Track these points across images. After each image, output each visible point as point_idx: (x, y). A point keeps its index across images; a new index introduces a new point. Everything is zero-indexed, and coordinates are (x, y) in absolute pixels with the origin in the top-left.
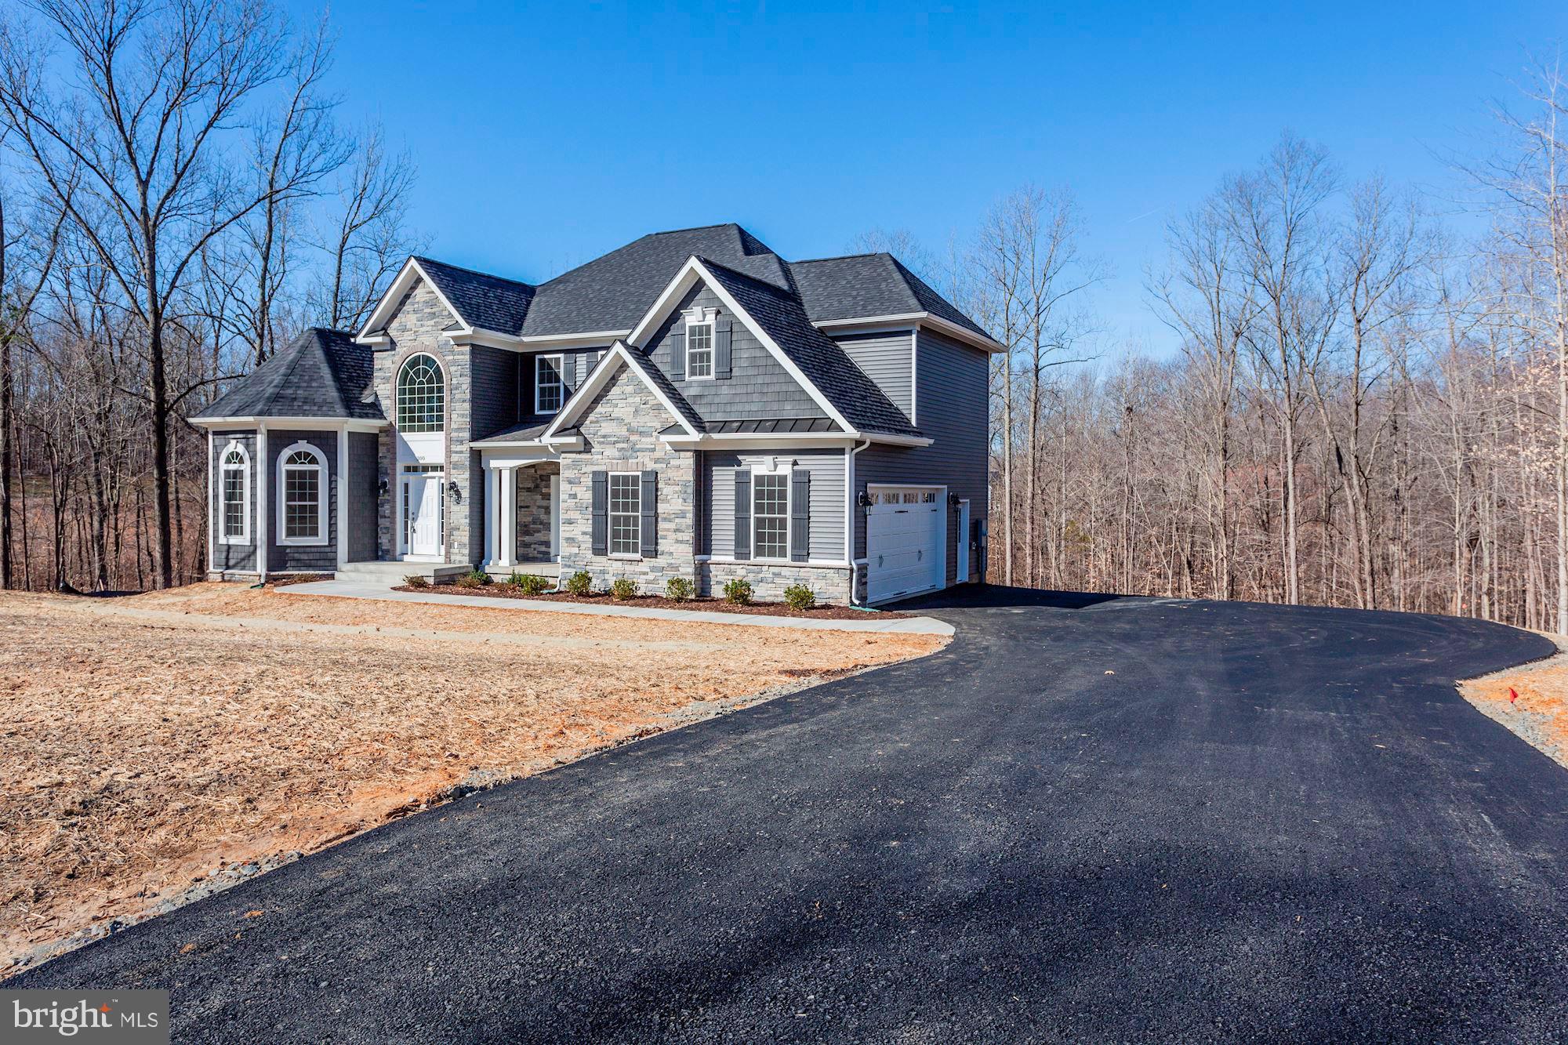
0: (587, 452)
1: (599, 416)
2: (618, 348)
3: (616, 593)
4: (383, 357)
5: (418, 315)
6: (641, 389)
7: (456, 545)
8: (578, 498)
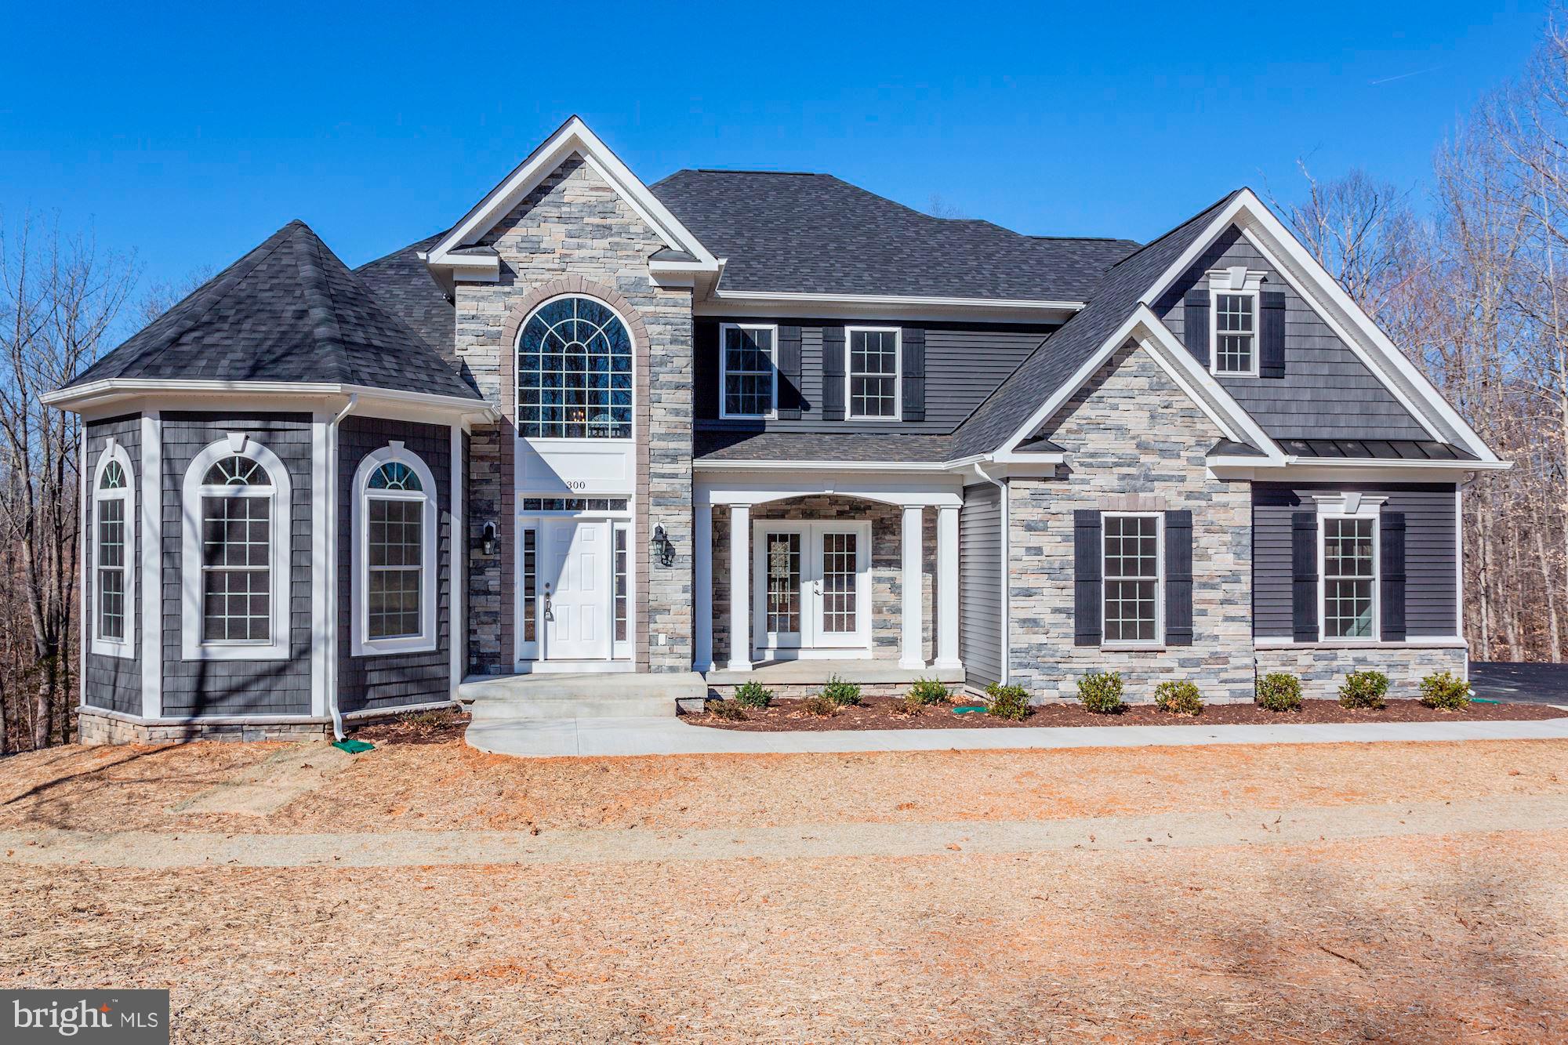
0: (1061, 479)
1: (1085, 422)
2: (1143, 315)
3: (1172, 704)
4: (479, 294)
5: (570, 227)
6: (1161, 385)
7: (662, 639)
8: (1045, 554)
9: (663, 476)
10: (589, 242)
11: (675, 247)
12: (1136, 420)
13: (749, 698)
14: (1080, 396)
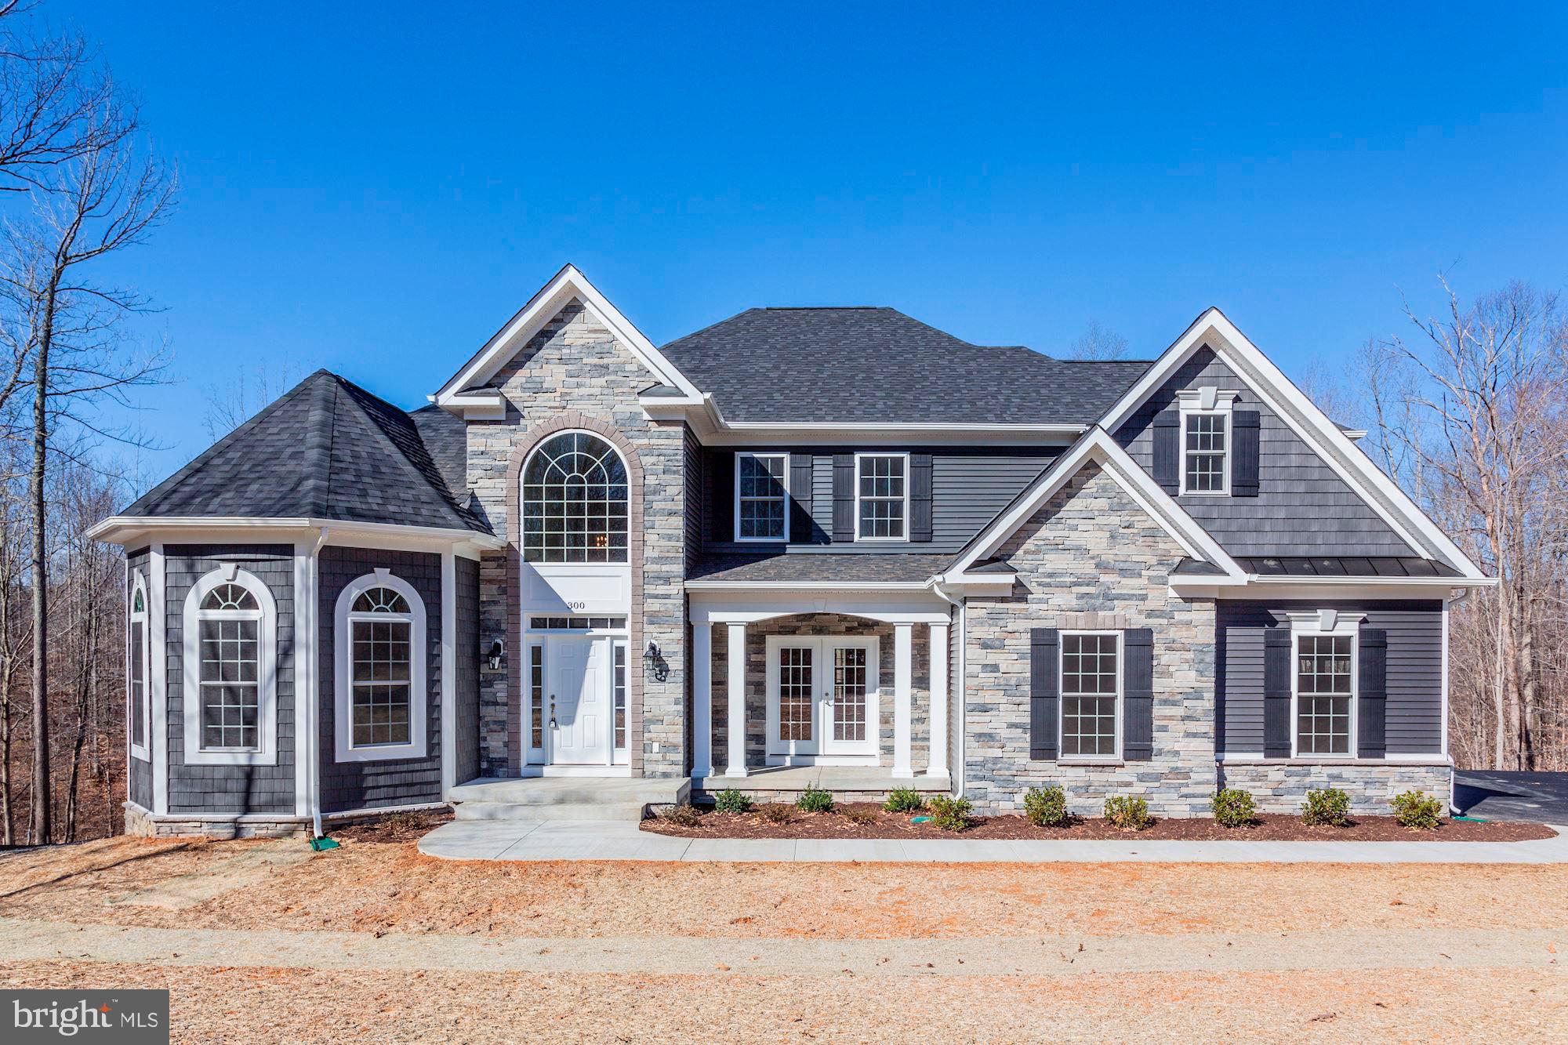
0: (1019, 599)
1: (1042, 543)
2: (1099, 438)
3: (1120, 819)
4: (487, 432)
5: (570, 367)
6: (1121, 504)
7: (656, 747)
8: (1001, 671)
9: (656, 597)
10: (587, 381)
11: (666, 383)
12: (1095, 540)
13: (724, 804)
14: (1039, 518)
